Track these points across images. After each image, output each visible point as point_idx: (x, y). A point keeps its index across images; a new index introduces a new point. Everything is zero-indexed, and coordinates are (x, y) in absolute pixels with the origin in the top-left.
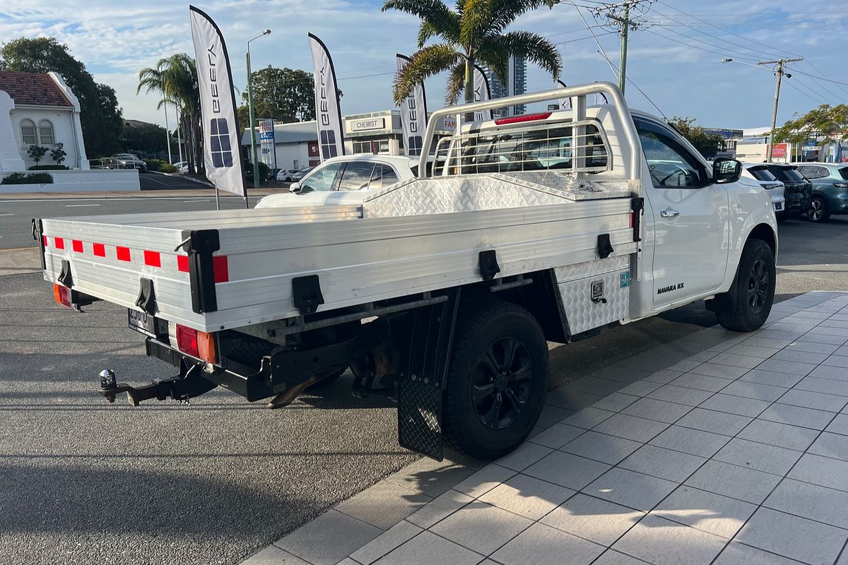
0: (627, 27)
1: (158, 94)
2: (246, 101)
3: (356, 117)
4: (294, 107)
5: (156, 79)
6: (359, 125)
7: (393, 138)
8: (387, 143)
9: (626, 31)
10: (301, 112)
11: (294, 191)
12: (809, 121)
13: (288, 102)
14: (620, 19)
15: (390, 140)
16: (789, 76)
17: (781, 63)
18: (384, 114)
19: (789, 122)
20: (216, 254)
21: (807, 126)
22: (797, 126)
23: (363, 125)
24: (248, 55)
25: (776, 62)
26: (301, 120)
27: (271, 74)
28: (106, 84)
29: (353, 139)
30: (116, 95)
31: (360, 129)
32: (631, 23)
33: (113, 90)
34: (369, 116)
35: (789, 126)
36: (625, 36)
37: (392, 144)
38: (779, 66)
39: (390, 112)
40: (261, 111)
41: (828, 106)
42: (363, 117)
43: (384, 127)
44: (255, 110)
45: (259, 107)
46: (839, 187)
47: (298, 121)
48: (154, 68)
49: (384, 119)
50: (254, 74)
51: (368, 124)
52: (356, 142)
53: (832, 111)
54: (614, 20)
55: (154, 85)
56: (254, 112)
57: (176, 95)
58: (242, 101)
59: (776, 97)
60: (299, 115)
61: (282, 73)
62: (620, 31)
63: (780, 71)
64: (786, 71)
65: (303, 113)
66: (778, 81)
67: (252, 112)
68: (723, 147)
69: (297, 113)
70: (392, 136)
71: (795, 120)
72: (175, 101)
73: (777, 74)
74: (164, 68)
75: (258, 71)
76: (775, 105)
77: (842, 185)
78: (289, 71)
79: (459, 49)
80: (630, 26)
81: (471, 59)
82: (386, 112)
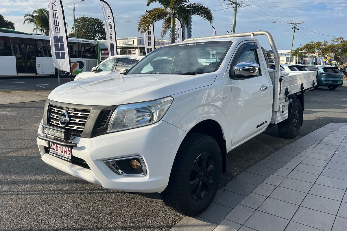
0: (236, 6)
1: (33, 26)
2: (73, 31)
3: (122, 39)
4: (94, 34)
5: (32, 19)
6: (123, 43)
7: (137, 49)
8: (135, 51)
9: (236, 7)
10: (98, 36)
11: (94, 71)
12: (306, 48)
13: (92, 32)
14: (234, 2)
15: (136, 49)
16: (298, 29)
17: (295, 24)
18: (133, 38)
19: (298, 48)
21: (305, 50)
22: (301, 50)
23: (124, 43)
24: (74, 10)
25: (293, 24)
26: (97, 40)
27: (84, 19)
28: (10, 21)
29: (120, 48)
30: (14, 25)
31: (123, 44)
32: (238, 4)
33: (13, 23)
34: (127, 39)
35: (298, 49)
36: (236, 9)
37: (137, 51)
38: (294, 25)
39: (136, 38)
40: (80, 35)
41: (313, 42)
42: (124, 39)
43: (134, 44)
44: (77, 34)
45: (79, 34)
46: (322, 75)
47: (96, 40)
48: (31, 14)
49: (133, 41)
50: (77, 19)
51: (127, 42)
52: (121, 50)
53: (315, 44)
54: (231, 3)
55: (31, 21)
56: (77, 36)
57: (41, 27)
58: (72, 31)
59: (293, 38)
60: (96, 38)
61: (89, 19)
62: (234, 7)
63: (295, 27)
64: (297, 27)
65: (98, 37)
66: (294, 31)
67: (76, 35)
68: (270, 57)
69: (96, 37)
70: (137, 48)
71: (300, 47)
72: (41, 29)
73: (294, 28)
74: (36, 14)
75: (79, 18)
76: (292, 41)
77: (324, 74)
78: (92, 18)
79: (168, 10)
80: (238, 6)
81: (174, 15)
82: (135, 38)
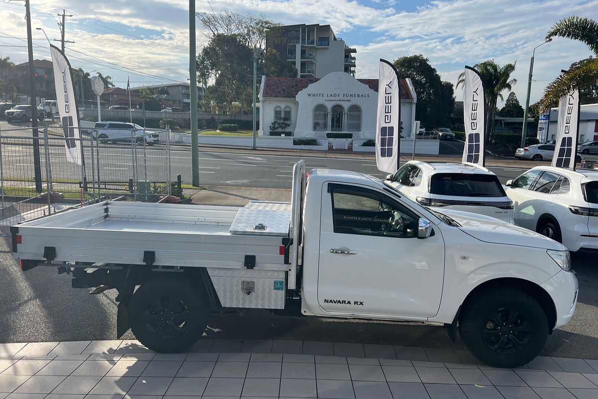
20: (17, 234)
24: (532, 59)
28: (448, 81)
30: (454, 88)
